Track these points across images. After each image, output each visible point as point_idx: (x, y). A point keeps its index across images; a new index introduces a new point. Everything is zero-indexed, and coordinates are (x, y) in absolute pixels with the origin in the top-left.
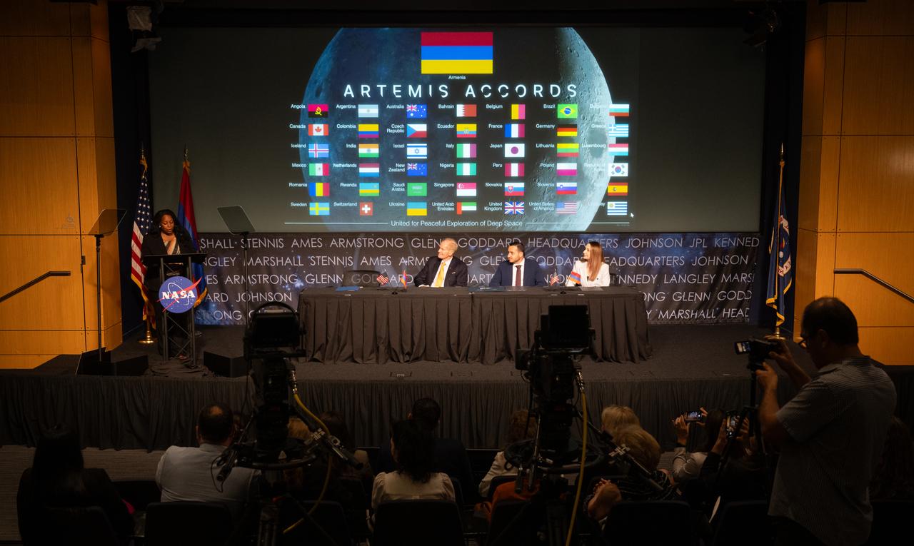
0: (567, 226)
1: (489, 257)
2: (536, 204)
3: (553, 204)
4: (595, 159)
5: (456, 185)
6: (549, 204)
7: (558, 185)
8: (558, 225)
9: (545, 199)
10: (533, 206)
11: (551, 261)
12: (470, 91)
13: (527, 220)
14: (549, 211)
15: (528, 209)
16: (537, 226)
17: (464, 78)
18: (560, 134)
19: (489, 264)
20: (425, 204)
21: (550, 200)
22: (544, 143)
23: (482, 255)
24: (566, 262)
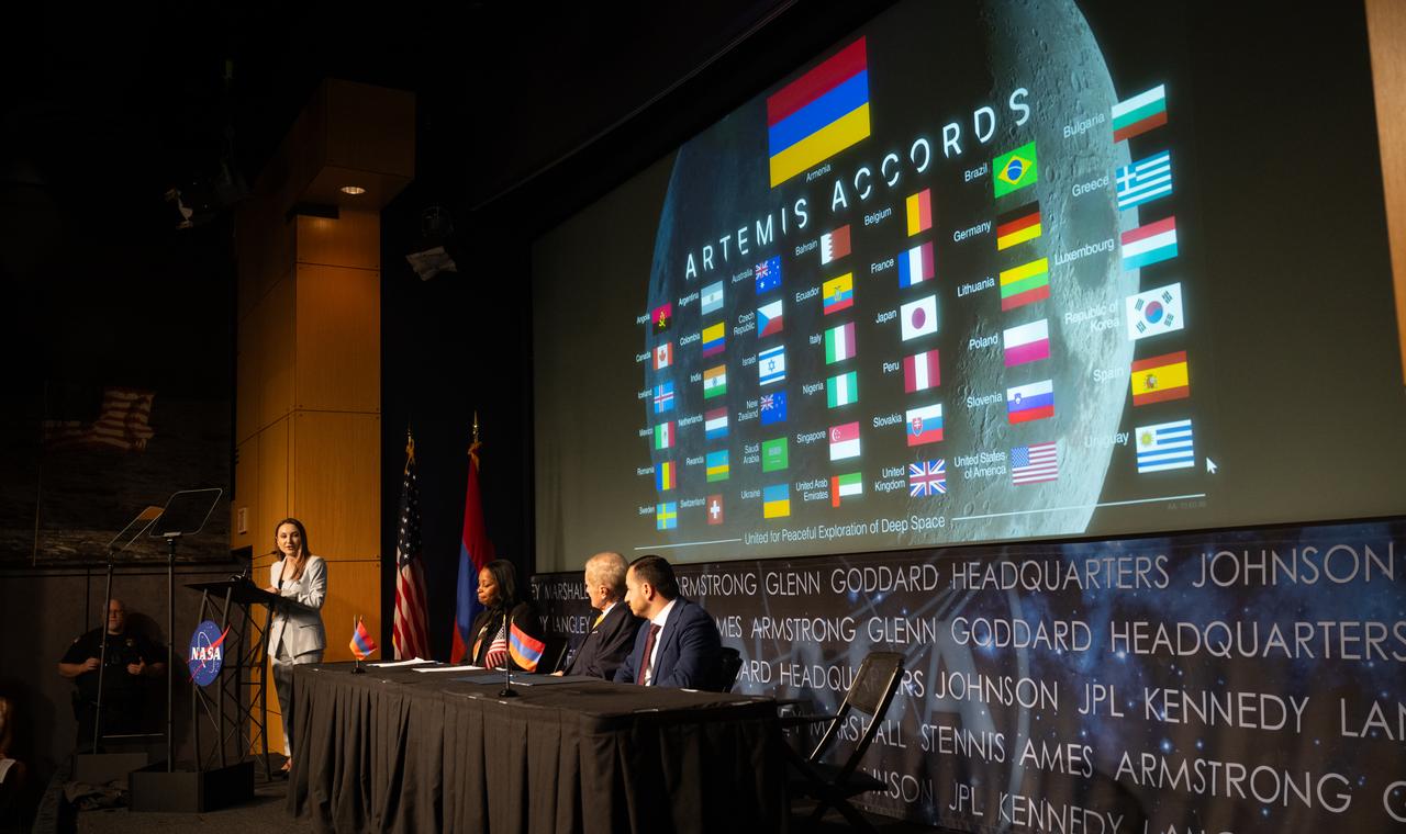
0: (1038, 520)
1: (883, 619)
2: (968, 461)
3: (1002, 456)
4: (1091, 293)
5: (828, 435)
6: (995, 457)
7: (1011, 393)
8: (1020, 519)
9: (985, 443)
10: (963, 468)
11: (1003, 633)
12: (839, 196)
13: (953, 512)
14: (995, 477)
15: (954, 477)
16: (975, 525)
17: (827, 169)
18: (1005, 242)
19: (884, 639)
20: (785, 488)
21: (998, 446)
22: (973, 282)
23: (869, 615)
24: (1038, 637)
